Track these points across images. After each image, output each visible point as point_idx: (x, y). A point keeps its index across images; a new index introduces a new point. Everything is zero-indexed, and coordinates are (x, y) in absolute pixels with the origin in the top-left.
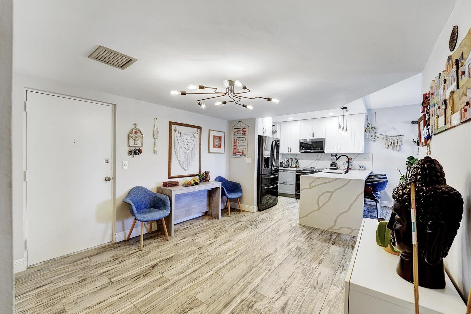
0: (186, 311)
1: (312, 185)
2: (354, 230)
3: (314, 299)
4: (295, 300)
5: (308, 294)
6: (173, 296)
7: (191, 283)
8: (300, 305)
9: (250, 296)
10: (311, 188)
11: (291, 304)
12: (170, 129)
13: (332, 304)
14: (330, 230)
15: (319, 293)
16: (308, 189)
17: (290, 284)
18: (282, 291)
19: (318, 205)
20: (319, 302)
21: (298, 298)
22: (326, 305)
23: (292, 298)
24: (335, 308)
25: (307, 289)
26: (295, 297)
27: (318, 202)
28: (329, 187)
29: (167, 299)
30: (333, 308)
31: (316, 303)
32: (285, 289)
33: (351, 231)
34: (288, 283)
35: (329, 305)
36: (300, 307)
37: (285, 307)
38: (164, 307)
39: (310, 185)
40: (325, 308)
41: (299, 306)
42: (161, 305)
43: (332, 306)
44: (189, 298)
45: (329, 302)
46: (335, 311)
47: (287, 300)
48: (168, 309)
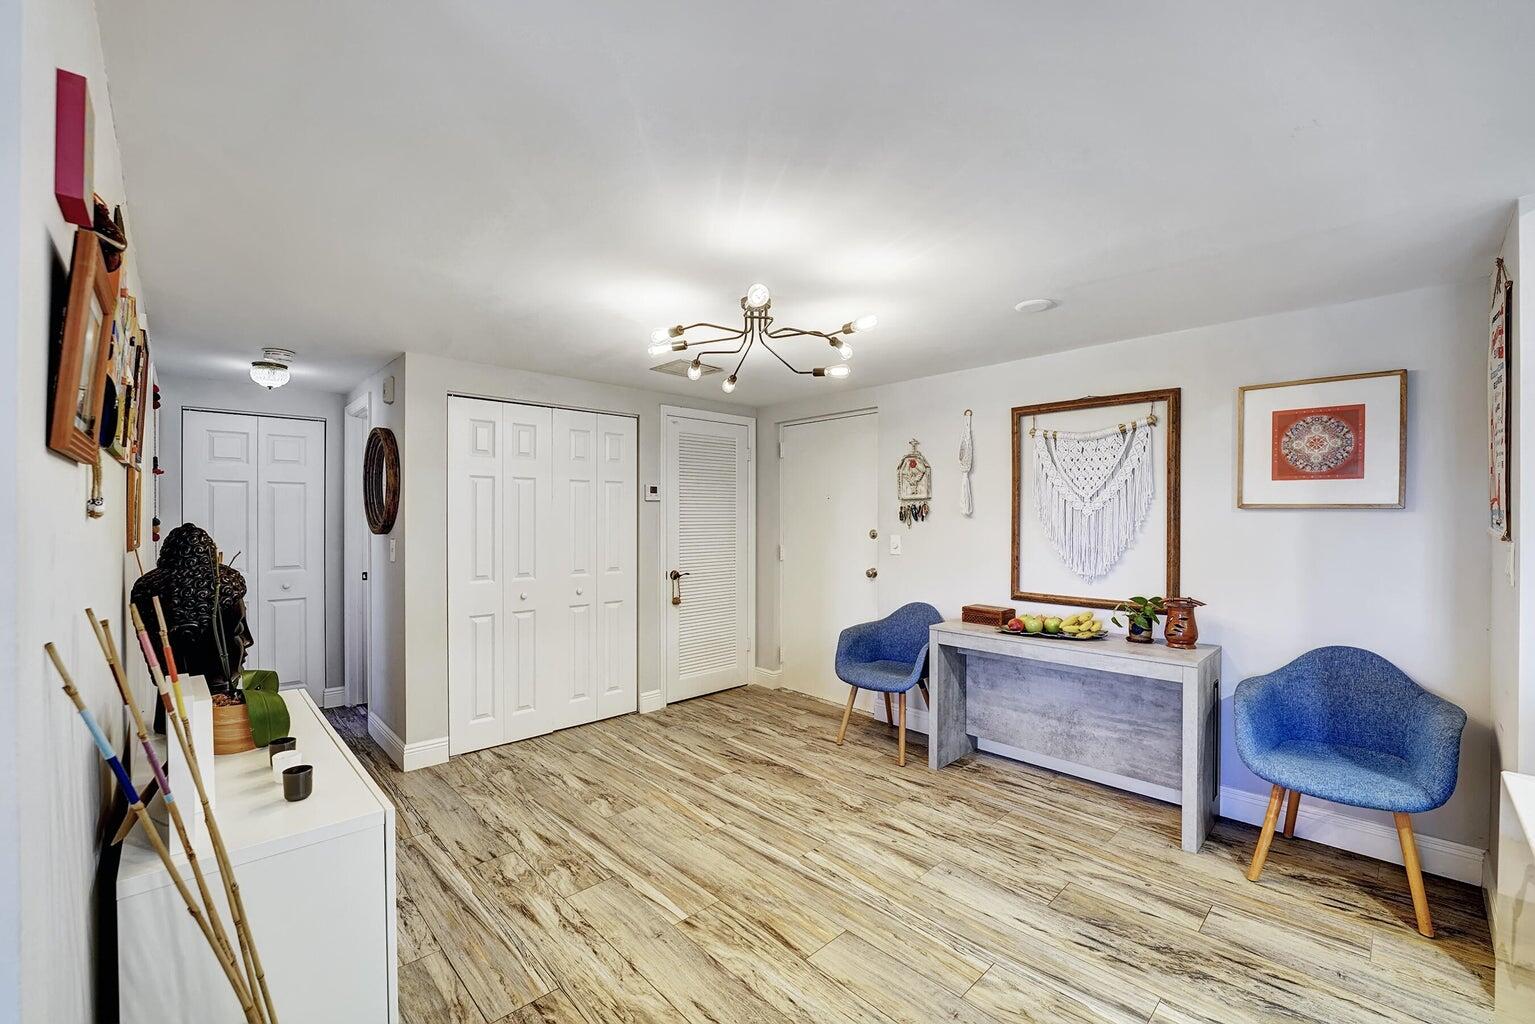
3: (502, 980)
4: (529, 938)
5: (529, 976)
8: (508, 942)
9: (599, 869)
11: (524, 927)
12: (1017, 434)
13: (452, 1015)
15: (512, 1008)
17: (595, 953)
18: (579, 925)
20: (484, 986)
21: (532, 948)
22: (461, 998)
23: (542, 935)
24: (435, 1013)
25: (550, 982)
26: (540, 944)
30: (438, 1006)
31: (484, 978)
32: (583, 934)
34: (603, 948)
35: (455, 1006)
36: (500, 938)
37: (525, 915)
40: (456, 987)
41: (506, 939)
43: (446, 1011)
45: (463, 1011)
46: (427, 1004)
47: (544, 924)
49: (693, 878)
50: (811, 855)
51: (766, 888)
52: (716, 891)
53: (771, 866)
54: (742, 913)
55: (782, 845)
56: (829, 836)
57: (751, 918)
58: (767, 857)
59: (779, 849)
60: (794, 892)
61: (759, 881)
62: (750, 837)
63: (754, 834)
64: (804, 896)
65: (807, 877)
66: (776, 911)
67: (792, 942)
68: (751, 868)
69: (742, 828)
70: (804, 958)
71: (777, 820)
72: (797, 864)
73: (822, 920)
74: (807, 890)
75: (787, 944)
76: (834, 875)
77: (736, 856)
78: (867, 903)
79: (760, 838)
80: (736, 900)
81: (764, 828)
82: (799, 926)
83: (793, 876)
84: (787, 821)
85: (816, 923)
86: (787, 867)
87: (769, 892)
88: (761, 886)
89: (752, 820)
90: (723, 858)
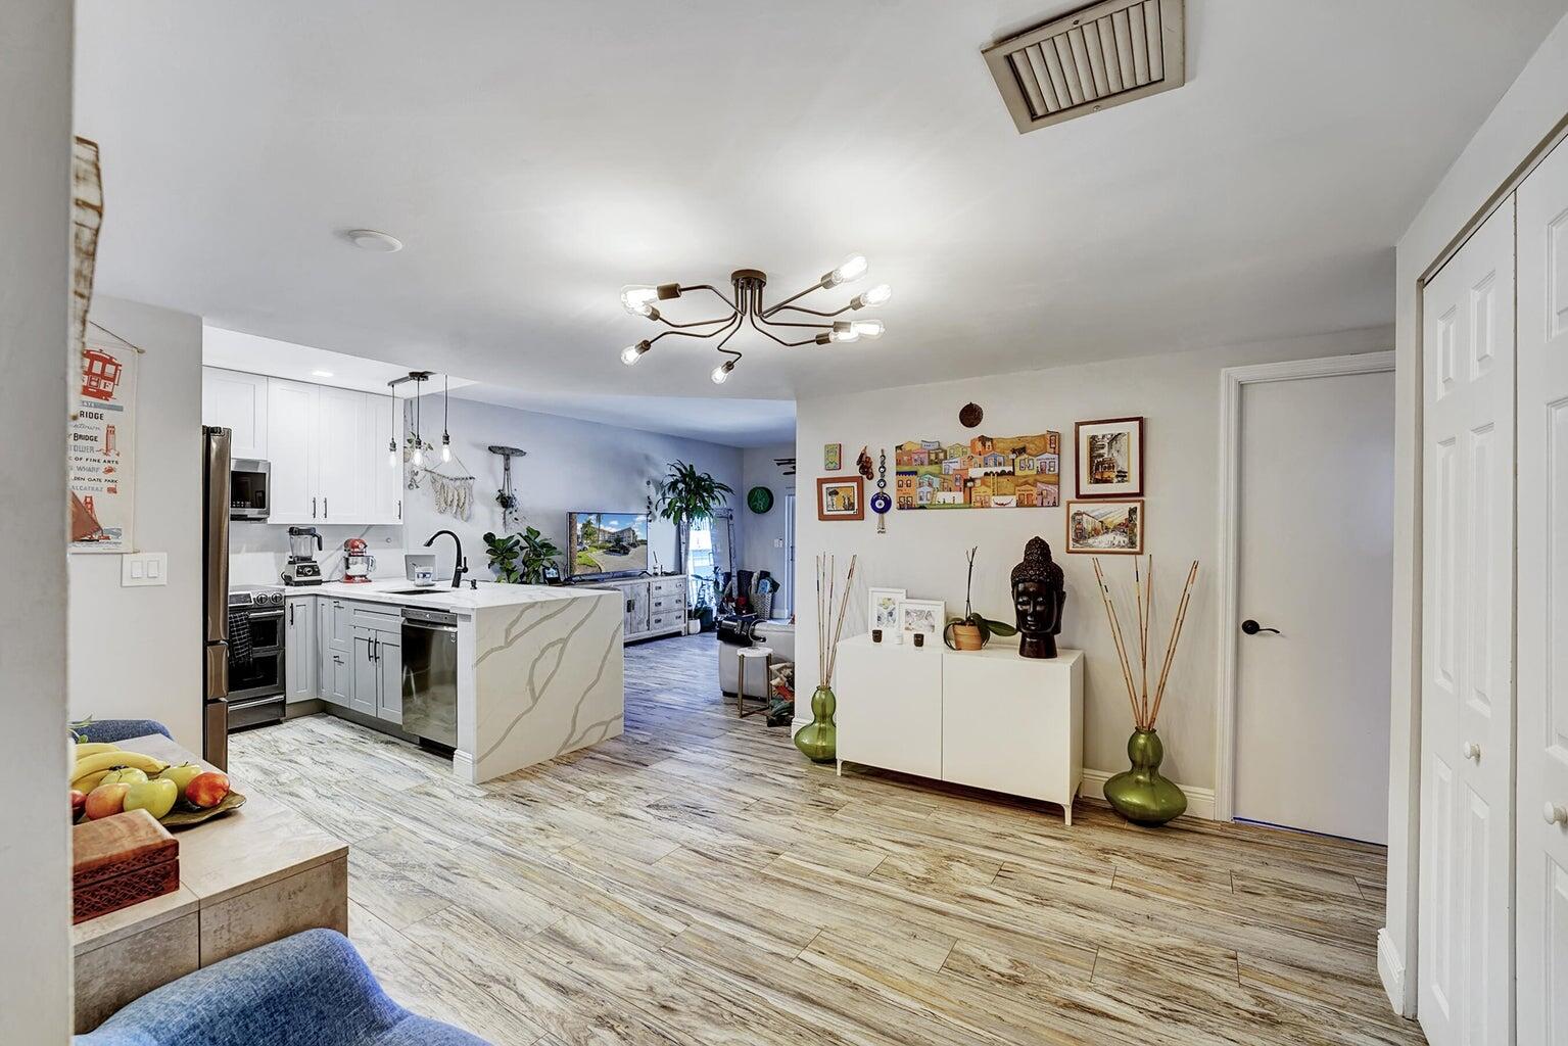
0: (999, 977)
1: (515, 632)
2: (610, 721)
6: (961, 1020)
7: (882, 992)
10: (509, 644)
14: (563, 753)
16: (501, 648)
19: (533, 690)
27: (531, 682)
28: (553, 630)
29: (981, 1032)
33: (604, 727)
38: (1016, 1027)
39: (508, 632)
42: (1013, 1038)
44: (949, 983)
48: (1017, 1016)
49: (794, 886)
50: (679, 928)
51: (722, 886)
52: (765, 877)
53: (722, 908)
54: (738, 866)
55: (715, 936)
56: (657, 960)
57: (730, 863)
58: (729, 918)
59: (717, 930)
60: (694, 887)
61: (730, 892)
62: (758, 942)
63: (754, 947)
64: (686, 885)
65: (683, 902)
66: (709, 871)
67: (694, 853)
68: (743, 904)
69: (773, 954)
70: (683, 846)
71: (730, 978)
72: (695, 915)
73: (670, 870)
74: (683, 891)
75: (697, 852)
76: (656, 909)
77: (763, 913)
78: (627, 887)
79: (744, 941)
80: (747, 874)
81: (745, 959)
82: (689, 863)
83: (698, 902)
84: (713, 978)
85: (674, 867)
86: (705, 910)
87: (718, 884)
88: (727, 888)
89: (765, 971)
90: (776, 910)
